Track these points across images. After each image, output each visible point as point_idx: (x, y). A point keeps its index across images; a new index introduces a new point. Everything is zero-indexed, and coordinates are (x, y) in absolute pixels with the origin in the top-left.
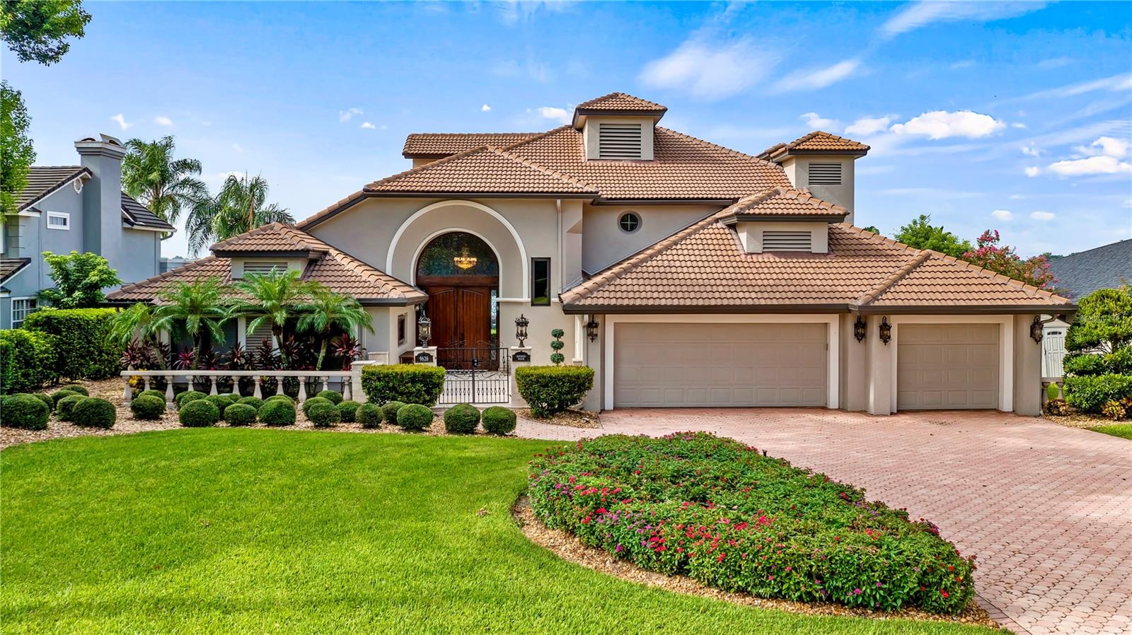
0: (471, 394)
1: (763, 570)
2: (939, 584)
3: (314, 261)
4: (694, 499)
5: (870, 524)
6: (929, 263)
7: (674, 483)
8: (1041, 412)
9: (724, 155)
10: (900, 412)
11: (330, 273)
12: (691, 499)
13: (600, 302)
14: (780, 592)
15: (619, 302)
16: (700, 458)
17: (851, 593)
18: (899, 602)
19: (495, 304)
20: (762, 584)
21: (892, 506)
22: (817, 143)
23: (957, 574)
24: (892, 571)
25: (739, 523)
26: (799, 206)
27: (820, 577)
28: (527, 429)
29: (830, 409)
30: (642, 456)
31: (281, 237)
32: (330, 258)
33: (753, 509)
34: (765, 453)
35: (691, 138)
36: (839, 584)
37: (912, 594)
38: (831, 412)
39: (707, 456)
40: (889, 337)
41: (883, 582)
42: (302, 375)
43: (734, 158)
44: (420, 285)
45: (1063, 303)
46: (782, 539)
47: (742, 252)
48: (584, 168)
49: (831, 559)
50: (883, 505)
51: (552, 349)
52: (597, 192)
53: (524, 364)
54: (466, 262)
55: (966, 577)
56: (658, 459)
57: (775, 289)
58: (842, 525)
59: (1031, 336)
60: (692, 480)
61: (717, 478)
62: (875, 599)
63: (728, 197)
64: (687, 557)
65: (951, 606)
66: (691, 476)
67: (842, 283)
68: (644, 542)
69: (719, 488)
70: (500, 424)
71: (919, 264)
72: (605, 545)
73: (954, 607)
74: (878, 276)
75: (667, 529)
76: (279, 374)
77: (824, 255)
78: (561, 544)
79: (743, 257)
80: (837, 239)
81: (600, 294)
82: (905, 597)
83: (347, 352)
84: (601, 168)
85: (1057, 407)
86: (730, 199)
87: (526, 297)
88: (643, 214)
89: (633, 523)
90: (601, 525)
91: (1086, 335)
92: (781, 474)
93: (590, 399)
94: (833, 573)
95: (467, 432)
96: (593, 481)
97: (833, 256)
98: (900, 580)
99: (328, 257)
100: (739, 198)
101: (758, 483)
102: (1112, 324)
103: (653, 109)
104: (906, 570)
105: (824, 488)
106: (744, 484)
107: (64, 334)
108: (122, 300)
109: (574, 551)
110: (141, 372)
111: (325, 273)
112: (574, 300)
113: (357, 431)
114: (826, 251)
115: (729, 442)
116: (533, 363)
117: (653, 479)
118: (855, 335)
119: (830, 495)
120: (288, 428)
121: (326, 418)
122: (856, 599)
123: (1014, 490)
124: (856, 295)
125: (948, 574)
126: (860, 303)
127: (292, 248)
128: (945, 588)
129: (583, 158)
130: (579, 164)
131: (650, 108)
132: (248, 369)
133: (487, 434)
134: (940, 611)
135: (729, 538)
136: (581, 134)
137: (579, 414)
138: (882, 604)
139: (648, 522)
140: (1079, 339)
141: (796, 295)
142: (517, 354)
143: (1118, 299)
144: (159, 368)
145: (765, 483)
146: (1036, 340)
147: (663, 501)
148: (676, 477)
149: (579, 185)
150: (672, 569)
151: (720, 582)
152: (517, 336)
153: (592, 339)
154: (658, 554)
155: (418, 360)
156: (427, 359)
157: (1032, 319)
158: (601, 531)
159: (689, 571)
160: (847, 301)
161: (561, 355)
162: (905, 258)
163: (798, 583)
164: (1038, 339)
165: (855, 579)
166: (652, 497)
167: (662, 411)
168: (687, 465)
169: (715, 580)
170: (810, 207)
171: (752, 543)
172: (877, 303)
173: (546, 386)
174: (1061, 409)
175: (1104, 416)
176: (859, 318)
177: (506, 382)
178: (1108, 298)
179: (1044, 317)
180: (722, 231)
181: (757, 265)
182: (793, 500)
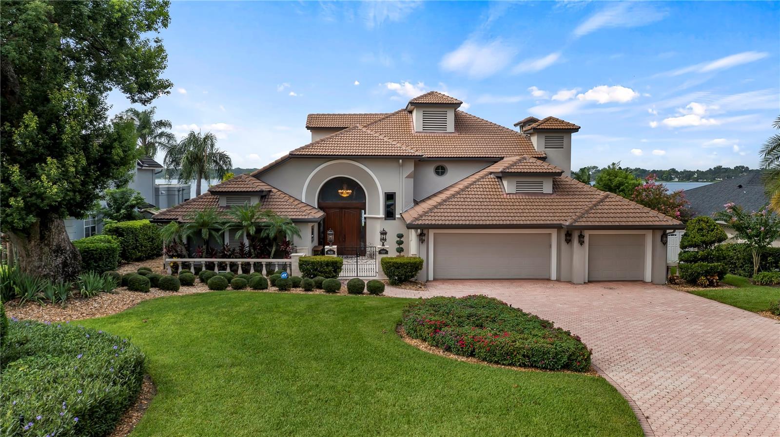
0: (356, 271)
1: (505, 353)
2: (576, 360)
3: (264, 196)
4: (477, 326)
5: (551, 336)
6: (608, 200)
7: (468, 319)
8: (666, 282)
9: (496, 129)
10: (590, 282)
11: (274, 203)
12: (476, 326)
13: (427, 222)
14: (512, 363)
15: (437, 222)
16: (480, 308)
17: (540, 363)
18: (560, 366)
19: (363, 218)
20: (505, 360)
21: (565, 329)
22: (550, 124)
23: (584, 356)
24: (557, 354)
25: (496, 335)
26: (536, 167)
27: (528, 357)
28: (390, 292)
29: (553, 280)
30: (453, 307)
31: (246, 183)
32: (273, 194)
33: (502, 330)
34: (511, 305)
35: (476, 118)
36: (536, 359)
37: (565, 363)
38: (551, 282)
39: (483, 307)
40: (584, 242)
41: (553, 359)
42: (264, 261)
43: (502, 131)
44: (321, 207)
45: (678, 224)
46: (513, 342)
47: (504, 193)
48: (414, 137)
49: (532, 350)
50: (561, 329)
51: (397, 245)
52: (422, 156)
53: (385, 256)
54: (345, 193)
55: (588, 357)
56: (461, 308)
57: (522, 215)
58: (540, 336)
59: (661, 241)
60: (476, 318)
61: (487, 317)
62: (550, 366)
63: (497, 156)
64: (474, 349)
65: (581, 368)
66: (476, 316)
67: (559, 211)
68: (456, 343)
69: (488, 321)
70: (376, 289)
71: (602, 201)
72: (439, 345)
73: (582, 369)
74: (580, 207)
75: (466, 338)
76: (252, 261)
77: (551, 194)
78: (420, 345)
79: (505, 195)
80: (558, 185)
81: (426, 218)
82: (562, 365)
83: (286, 248)
84: (423, 137)
85: (675, 280)
86: (498, 157)
87: (382, 215)
88: (448, 166)
89: (452, 335)
90: (438, 336)
91: (689, 241)
92: (517, 315)
93: (421, 275)
94: (533, 355)
95: (359, 293)
96: (433, 318)
97: (555, 195)
98: (560, 358)
99: (271, 194)
100: (504, 157)
101: (506, 319)
102: (703, 236)
103: (454, 102)
104: (563, 354)
105: (535, 322)
106: (500, 319)
107: (125, 237)
108: (161, 219)
109: (426, 348)
110: (175, 259)
111: (271, 203)
112: (412, 221)
113: (302, 293)
114: (552, 193)
115: (494, 300)
116: (389, 256)
117: (459, 317)
118: (566, 240)
119: (536, 324)
120: (265, 291)
121: (285, 286)
122: (542, 365)
123: (630, 323)
124: (566, 218)
125: (580, 356)
126: (567, 223)
127: (253, 190)
128: (579, 362)
129: (413, 131)
130: (411, 135)
131: (452, 102)
132: (233, 258)
133: (369, 294)
134: (576, 370)
135: (492, 341)
136: (411, 115)
137: (415, 283)
138: (553, 367)
139: (458, 335)
140: (686, 244)
141: (533, 218)
142: (381, 250)
143: (708, 222)
144: (184, 257)
145: (509, 319)
146: (663, 243)
147: (464, 327)
148: (469, 316)
149: (412, 151)
150: (468, 354)
151: (488, 359)
152: (381, 240)
153: (422, 242)
154: (462, 348)
155: (327, 254)
156: (332, 252)
157: (663, 233)
158: (438, 339)
159: (475, 355)
160: (562, 222)
161: (402, 248)
162: (595, 196)
163: (519, 359)
164: (665, 243)
165: (542, 357)
166: (459, 325)
167: (459, 281)
168: (474, 311)
169: (486, 358)
170: (543, 167)
171: (501, 343)
172: (577, 224)
173: (398, 268)
174: (676, 281)
175: (698, 285)
176: (568, 232)
177: (375, 265)
178: (702, 221)
179: (668, 231)
180: (493, 180)
181: (513, 200)
182: (520, 327)
